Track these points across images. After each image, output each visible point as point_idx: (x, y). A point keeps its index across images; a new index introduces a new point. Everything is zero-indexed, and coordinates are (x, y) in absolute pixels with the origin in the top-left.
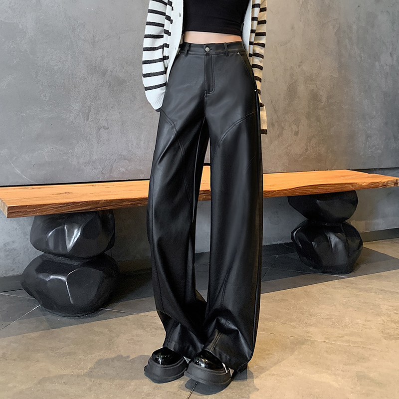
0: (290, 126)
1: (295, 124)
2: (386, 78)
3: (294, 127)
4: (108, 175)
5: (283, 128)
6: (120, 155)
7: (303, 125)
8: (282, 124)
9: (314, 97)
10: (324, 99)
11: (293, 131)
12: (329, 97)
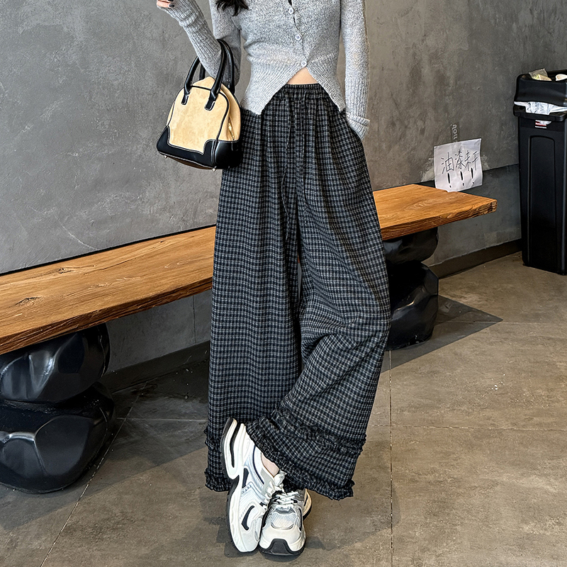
0: (415, 122)
1: (421, 119)
2: (524, 44)
3: (420, 123)
4: (191, 221)
5: (406, 127)
6: (206, 192)
7: (430, 119)
8: (406, 122)
9: (441, 80)
10: (452, 82)
11: (418, 130)
12: (458, 78)
